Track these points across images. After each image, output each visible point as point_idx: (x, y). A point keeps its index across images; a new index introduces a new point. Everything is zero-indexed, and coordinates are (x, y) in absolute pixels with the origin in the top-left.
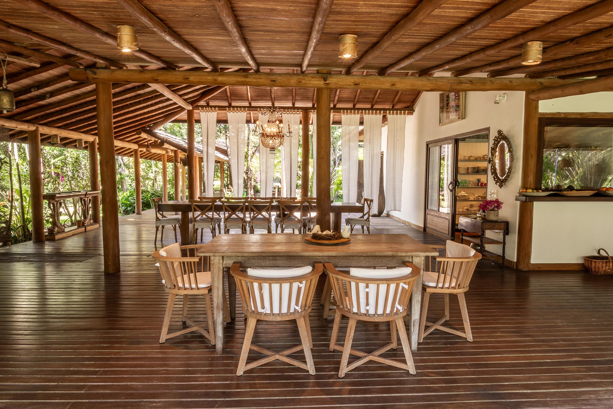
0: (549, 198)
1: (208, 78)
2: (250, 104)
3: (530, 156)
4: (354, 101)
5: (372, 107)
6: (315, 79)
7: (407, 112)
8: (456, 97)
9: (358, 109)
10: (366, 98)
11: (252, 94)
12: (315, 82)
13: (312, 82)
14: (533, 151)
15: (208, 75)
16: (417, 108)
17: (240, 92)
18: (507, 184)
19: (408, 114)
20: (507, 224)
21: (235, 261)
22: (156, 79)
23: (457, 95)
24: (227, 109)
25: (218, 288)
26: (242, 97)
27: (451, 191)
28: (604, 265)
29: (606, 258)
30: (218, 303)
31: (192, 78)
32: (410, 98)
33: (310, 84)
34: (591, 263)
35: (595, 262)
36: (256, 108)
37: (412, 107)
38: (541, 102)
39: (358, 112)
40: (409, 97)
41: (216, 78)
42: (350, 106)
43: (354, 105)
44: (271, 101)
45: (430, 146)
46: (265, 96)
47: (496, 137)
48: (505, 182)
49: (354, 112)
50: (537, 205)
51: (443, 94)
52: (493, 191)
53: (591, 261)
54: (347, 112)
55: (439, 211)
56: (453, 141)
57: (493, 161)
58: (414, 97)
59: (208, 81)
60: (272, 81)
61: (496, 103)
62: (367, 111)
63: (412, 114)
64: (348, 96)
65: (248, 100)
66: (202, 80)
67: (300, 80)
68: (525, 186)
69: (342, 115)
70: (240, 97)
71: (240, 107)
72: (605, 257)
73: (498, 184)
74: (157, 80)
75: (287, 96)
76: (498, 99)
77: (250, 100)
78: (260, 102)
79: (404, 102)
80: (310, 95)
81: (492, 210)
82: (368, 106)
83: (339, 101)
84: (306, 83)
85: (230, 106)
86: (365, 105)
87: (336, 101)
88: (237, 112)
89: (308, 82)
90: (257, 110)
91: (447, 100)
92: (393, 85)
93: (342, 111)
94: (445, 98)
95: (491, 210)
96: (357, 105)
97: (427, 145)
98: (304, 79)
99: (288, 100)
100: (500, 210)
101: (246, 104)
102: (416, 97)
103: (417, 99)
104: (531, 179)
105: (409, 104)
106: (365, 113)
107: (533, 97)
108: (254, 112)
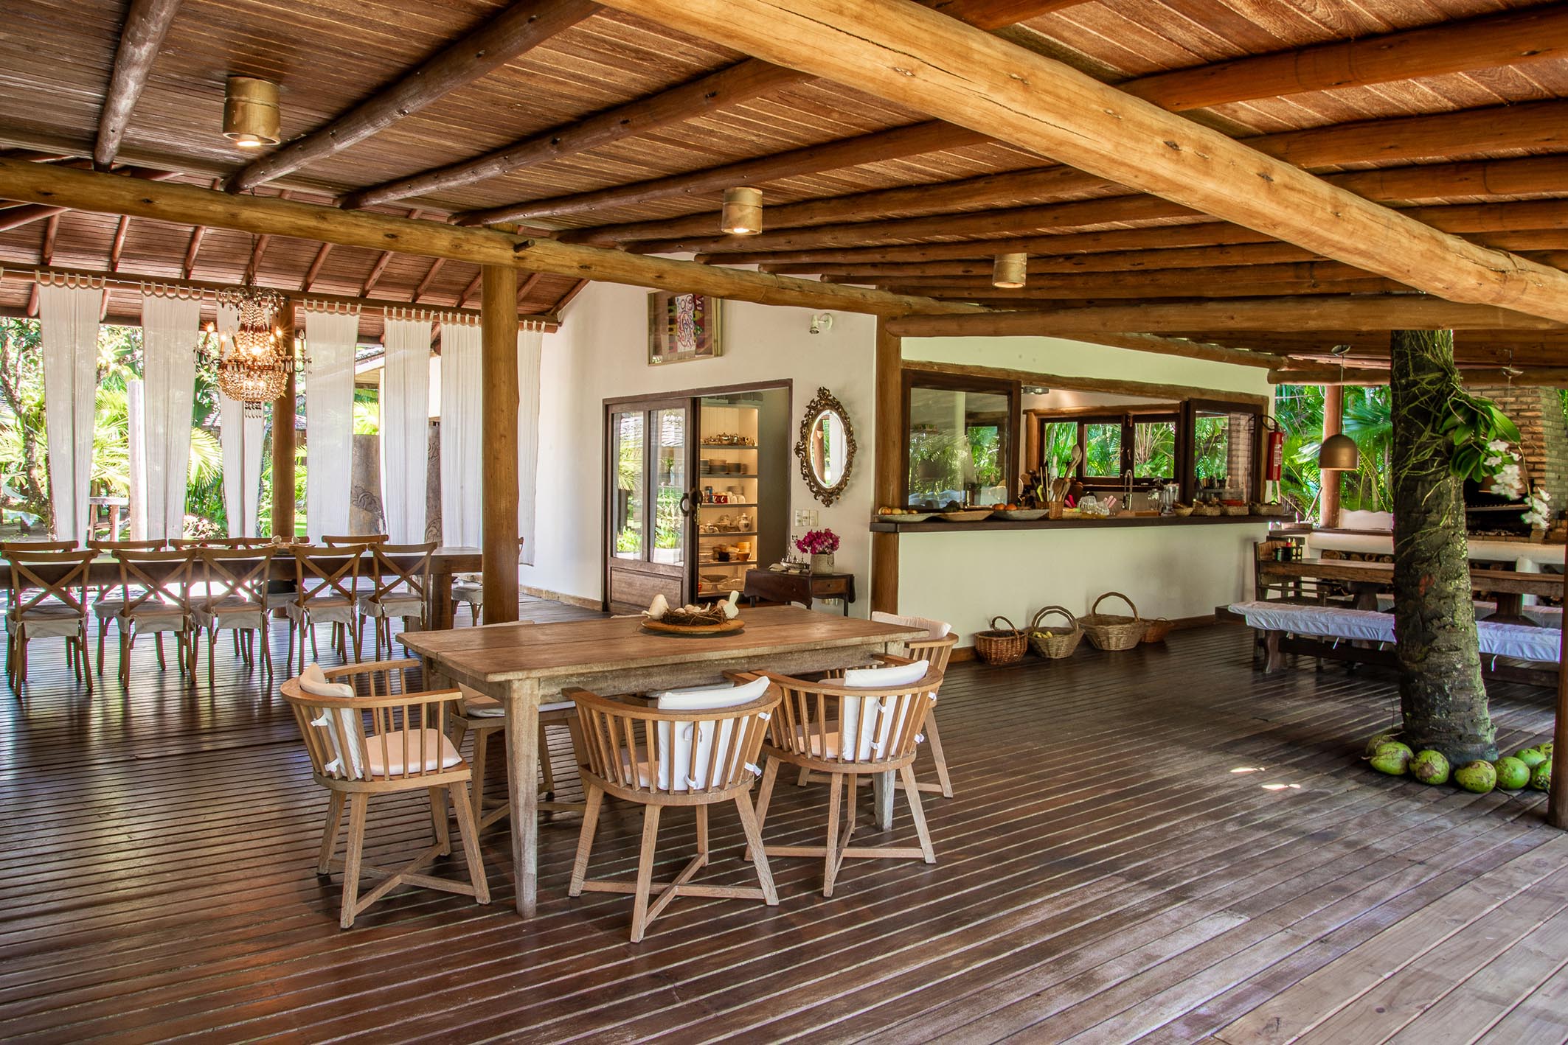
0: (929, 526)
1: (211, 208)
2: (113, 265)
3: (891, 444)
4: (419, 286)
5: (459, 306)
6: (492, 244)
7: (544, 324)
8: (696, 306)
9: (428, 308)
10: (451, 283)
11: (128, 239)
12: (492, 251)
13: (485, 250)
14: (895, 434)
15: (212, 201)
16: (570, 316)
17: (92, 229)
18: (841, 498)
19: (548, 329)
20: (850, 579)
21: (565, 686)
22: (43, 189)
23: (698, 302)
24: (38, 273)
25: (528, 756)
26: (94, 245)
27: (685, 513)
28: (1010, 646)
29: (1011, 633)
30: (527, 794)
31: (163, 201)
32: (556, 292)
33: (479, 253)
34: (990, 645)
35: (996, 641)
36: (133, 281)
37: (554, 314)
38: (905, 341)
39: (427, 316)
40: (553, 289)
41: (234, 209)
42: (404, 296)
43: (416, 297)
44: (180, 265)
45: (613, 410)
46: (168, 249)
47: (813, 401)
48: (838, 494)
49: (418, 316)
50: (905, 539)
51: (655, 294)
52: (805, 514)
53: (991, 641)
54: (399, 314)
55: (649, 561)
56: (689, 403)
57: (805, 452)
58: (563, 291)
59: (211, 215)
60: (387, 236)
61: (813, 331)
62: (450, 315)
63: (554, 330)
64: (407, 272)
65: (111, 254)
66: (191, 212)
67: (457, 242)
68: (881, 501)
69: (386, 319)
70: (86, 243)
71: (84, 273)
72: (1007, 631)
73: (820, 498)
74: (47, 194)
75: (235, 256)
76: (816, 323)
77: (118, 254)
78: (146, 262)
79: (537, 300)
80: (305, 259)
81: (824, 552)
82: (452, 301)
83: (380, 284)
84: (470, 252)
85: (44, 265)
86: (442, 300)
87: (371, 282)
88: (72, 285)
89: (476, 248)
90: (137, 287)
91: (670, 311)
92: (659, 277)
93: (386, 309)
94: (664, 306)
95: (821, 553)
96: (421, 297)
97: (607, 408)
98: (468, 241)
99: (234, 266)
100: (835, 552)
101: (100, 265)
102: (569, 293)
103: (569, 297)
104: (893, 488)
105: (546, 306)
106: (446, 319)
107: (894, 328)
108: (114, 289)
